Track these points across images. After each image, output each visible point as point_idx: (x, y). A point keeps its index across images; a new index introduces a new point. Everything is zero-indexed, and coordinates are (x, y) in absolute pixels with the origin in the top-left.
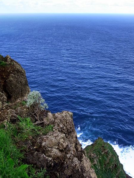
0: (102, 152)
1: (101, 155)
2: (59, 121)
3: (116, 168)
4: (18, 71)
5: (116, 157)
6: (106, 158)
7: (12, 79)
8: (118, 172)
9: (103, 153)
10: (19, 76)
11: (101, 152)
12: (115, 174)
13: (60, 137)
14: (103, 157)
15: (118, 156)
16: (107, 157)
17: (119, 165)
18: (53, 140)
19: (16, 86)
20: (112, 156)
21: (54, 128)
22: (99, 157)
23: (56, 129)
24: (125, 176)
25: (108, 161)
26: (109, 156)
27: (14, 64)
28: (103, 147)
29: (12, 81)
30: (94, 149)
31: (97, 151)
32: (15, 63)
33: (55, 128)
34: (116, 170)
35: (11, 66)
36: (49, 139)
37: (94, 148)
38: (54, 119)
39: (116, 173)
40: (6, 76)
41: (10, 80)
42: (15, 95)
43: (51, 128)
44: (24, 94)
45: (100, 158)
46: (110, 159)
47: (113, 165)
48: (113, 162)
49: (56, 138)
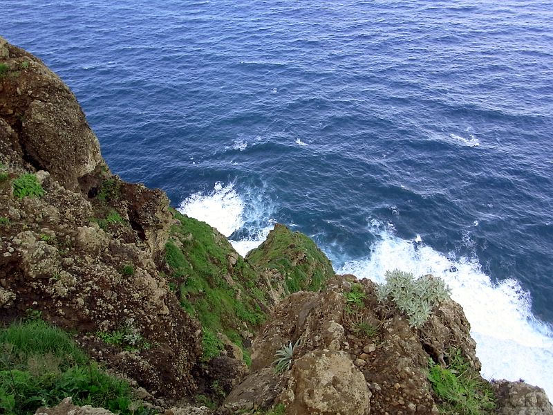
0: (293, 259)
1: (291, 269)
4: (52, 89)
6: (304, 274)
7: (40, 117)
9: (294, 264)
10: (59, 104)
11: (289, 262)
14: (297, 274)
16: (306, 270)
19: (56, 136)
20: (318, 265)
22: (287, 276)
25: (309, 280)
26: (311, 268)
27: (30, 65)
28: (292, 247)
29: (41, 124)
30: (270, 257)
31: (280, 261)
32: (32, 62)
35: (25, 76)
37: (270, 255)
40: (14, 108)
41: (34, 123)
42: (58, 166)
44: (83, 157)
45: (289, 278)
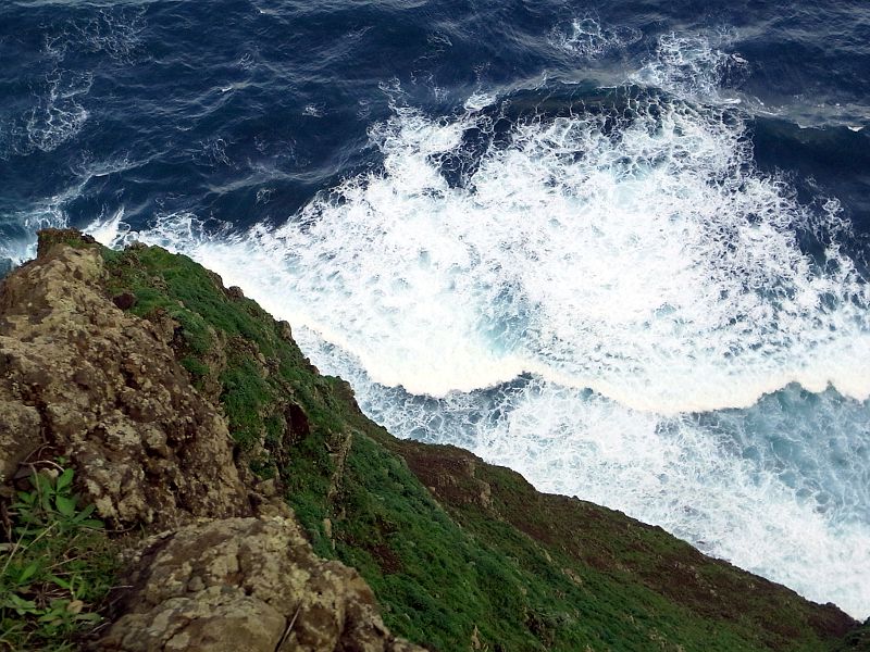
2: (84, 400)
3: (308, 441)
5: (271, 336)
8: (337, 460)
12: (320, 494)
13: (272, 562)
15: (282, 327)
17: (317, 398)
18: (255, 624)
21: (94, 488)
23: (115, 487)
24: (399, 464)
33: (105, 491)
34: (312, 454)
36: (216, 630)
38: (26, 398)
39: (320, 482)
43: (65, 506)
46: (226, 390)
47: (271, 422)
48: (263, 395)
49: (249, 591)
